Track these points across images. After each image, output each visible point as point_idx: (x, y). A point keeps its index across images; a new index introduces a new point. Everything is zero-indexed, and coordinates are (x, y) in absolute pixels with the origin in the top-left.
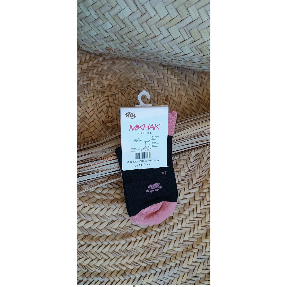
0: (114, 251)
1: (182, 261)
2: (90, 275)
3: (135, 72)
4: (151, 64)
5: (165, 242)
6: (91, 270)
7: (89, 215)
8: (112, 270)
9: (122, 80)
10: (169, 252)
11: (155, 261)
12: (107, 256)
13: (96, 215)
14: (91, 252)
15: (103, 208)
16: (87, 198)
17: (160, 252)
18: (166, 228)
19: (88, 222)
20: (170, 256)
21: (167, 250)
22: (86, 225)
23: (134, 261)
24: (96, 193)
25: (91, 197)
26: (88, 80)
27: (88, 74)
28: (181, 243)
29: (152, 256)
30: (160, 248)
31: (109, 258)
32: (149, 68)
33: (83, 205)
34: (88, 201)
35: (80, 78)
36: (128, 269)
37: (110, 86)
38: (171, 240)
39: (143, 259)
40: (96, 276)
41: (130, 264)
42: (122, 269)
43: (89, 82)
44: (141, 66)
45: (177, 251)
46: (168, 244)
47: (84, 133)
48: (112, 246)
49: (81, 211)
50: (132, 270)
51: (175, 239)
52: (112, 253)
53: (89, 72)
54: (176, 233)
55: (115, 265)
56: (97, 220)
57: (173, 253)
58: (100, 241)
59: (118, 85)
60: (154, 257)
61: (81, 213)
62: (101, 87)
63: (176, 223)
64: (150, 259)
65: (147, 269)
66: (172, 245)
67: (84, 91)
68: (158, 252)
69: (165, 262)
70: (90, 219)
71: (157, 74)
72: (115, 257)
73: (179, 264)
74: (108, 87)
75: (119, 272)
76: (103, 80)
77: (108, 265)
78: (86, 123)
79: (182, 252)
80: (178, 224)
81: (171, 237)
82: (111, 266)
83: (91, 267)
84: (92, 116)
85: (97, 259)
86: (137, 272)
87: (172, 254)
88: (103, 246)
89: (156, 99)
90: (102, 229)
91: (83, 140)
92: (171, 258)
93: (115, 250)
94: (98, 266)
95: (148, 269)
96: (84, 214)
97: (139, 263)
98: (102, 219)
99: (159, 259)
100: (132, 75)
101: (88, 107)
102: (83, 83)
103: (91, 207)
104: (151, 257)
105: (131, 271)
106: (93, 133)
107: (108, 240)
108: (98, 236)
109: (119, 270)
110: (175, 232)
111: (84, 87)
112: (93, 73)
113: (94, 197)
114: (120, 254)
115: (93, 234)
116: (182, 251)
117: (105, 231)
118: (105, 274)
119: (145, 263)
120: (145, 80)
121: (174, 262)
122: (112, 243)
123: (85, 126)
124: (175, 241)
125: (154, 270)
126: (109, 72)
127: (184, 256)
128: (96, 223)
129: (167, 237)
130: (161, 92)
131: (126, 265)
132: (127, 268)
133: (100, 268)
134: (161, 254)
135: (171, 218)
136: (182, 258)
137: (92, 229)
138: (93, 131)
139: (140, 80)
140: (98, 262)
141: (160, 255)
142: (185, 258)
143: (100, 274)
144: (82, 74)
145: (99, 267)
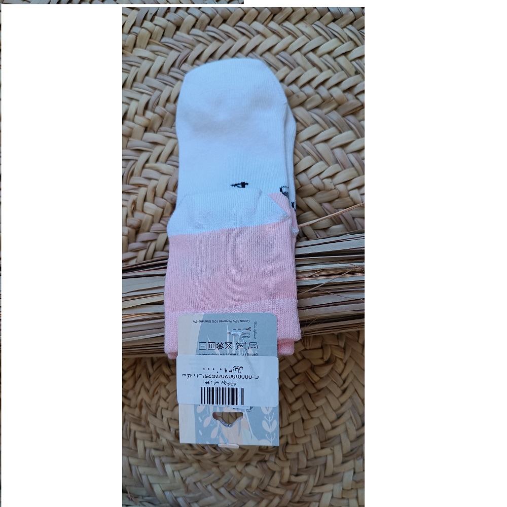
0: (292, 69)
1: (138, 26)
2: (355, 20)
3: (184, 482)
4: (144, 493)
5: (171, 73)
6: (351, 31)
7: (337, 162)
8: (302, 26)
9: (215, 469)
10: (165, 49)
11: (199, 32)
12: (309, 60)
13: (321, 158)
14: (347, 72)
15: (304, 174)
16: (337, 203)
17: (186, 51)
18: (164, 107)
19: (343, 146)
20: (163, 40)
21: (168, 54)
22: (349, 141)
23: (248, 39)
24: (314, 212)
25: (326, 205)
26: (295, 485)
27: (294, 497)
28: (134, 68)
29: (205, 46)
30: (185, 61)
31: (305, 55)
32: (150, 484)
33: (350, 186)
34: (336, 196)
35: (313, 492)
36: (265, 23)
37: (246, 461)
38: (156, 78)
39: (226, 40)
40: (342, 15)
41: (258, 33)
42: (279, 24)
43: (293, 479)
44: (167, 493)
45: (148, 50)
46: (165, 69)
47: (321, 362)
48: (295, 81)
49: (357, 174)
50: (255, 20)
51: (147, 78)
52: (296, 65)
53: (290, 501)
54: (142, 93)
55: (293, 36)
56: (321, 147)
57: (155, 48)
58: (320, 95)
59: (227, 460)
60: (201, 44)
61: (356, 170)
62: (265, 461)
63: (140, 115)
64: (209, 38)
65: (221, 16)
66: (156, 66)
67: (308, 460)
68: (189, 54)
69: (178, 28)
70: (338, 152)
71: (133, 468)
72: (291, 55)
73: (145, 18)
74: (251, 460)
75: (287, 19)
76: (258, 478)
77: (310, 38)
78: (313, 384)
79: (135, 46)
80: (136, 113)
81: (156, 83)
82: (304, 34)
83: (351, 39)
84: (297, 399)
85: (335, 54)
86: (245, 14)
87: (159, 45)
88: (315, 83)
89: (144, 411)
90: (313, 124)
91: (326, 345)
92: (163, 36)
93: (288, 70)
94: (335, 40)
95: (218, 16)
96: (350, 165)
97: (236, 34)
98: (308, 148)
99: (190, 38)
100: (192, 474)
101: (303, 420)
102: (309, 478)
103: (330, 180)
104: (207, 43)
105: (259, 18)
106: (300, 357)
107: (303, 96)
108: (326, 110)
109: (287, 24)
110: (144, 95)
111: (306, 470)
112: (281, 498)
113: (321, 204)
114: (277, 61)
115: (335, 116)
116: (136, 49)
117: (306, 120)
118: (321, 17)
119: (223, 31)
120: (164, 459)
121: (156, 25)
122: (294, 88)
123: (316, 379)
124: (147, 74)
125: (203, 12)
126: (243, 493)
127: (132, 36)
128: (326, 141)
129: (164, 85)
130: (131, 424)
131: (267, 32)
132: (266, 26)
133: (331, 34)
134: (182, 47)
135: (148, 129)
136: (137, 32)
137: (337, 127)
138: (299, 361)
139: (175, 461)
140: (332, 48)
141: (185, 47)
142: (129, 32)
143: (333, 18)
144: (306, 499)
145: (332, 36)
